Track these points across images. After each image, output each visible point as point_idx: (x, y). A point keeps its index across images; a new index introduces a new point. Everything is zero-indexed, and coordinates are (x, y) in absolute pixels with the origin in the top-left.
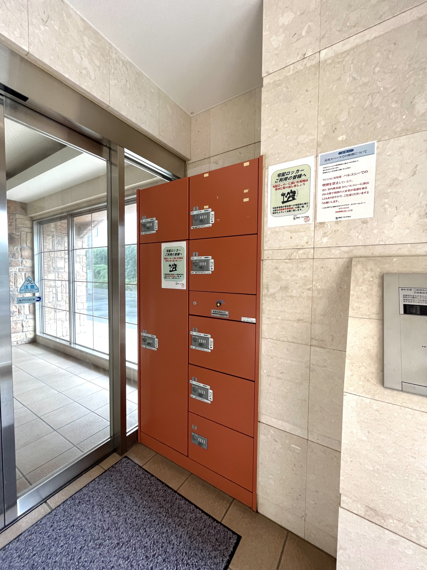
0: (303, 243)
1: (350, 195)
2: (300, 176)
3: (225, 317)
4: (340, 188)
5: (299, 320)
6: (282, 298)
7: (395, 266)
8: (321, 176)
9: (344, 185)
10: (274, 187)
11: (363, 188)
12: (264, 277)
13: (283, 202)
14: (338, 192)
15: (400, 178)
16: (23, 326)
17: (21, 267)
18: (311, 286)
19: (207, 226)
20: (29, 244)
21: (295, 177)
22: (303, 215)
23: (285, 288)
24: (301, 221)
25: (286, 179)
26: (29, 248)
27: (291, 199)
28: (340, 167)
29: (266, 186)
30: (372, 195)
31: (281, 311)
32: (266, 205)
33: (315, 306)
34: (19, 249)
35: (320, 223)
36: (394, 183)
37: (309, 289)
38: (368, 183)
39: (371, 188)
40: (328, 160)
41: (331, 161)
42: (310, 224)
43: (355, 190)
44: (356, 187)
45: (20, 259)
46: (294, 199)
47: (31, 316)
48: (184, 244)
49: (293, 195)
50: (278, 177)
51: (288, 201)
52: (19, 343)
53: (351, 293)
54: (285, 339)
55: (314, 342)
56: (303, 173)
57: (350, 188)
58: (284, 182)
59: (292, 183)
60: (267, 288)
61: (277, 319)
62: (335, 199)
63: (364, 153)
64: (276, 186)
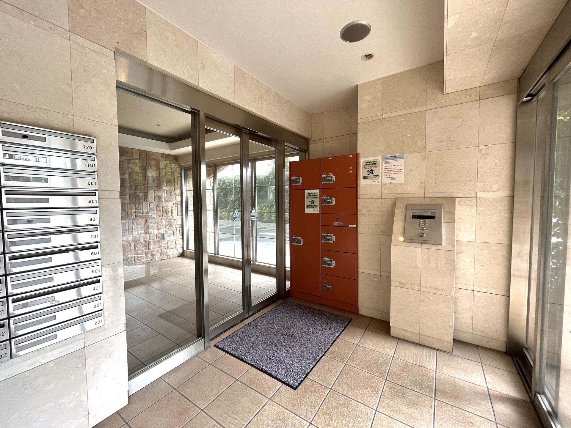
0: (377, 192)
1: (395, 173)
2: (375, 164)
3: (341, 225)
4: (391, 170)
5: (376, 224)
6: (368, 215)
7: (411, 202)
8: (384, 165)
9: (393, 169)
10: (364, 167)
11: (400, 171)
12: (360, 206)
13: (368, 174)
14: (391, 172)
15: (413, 169)
16: (176, 244)
17: (175, 202)
18: (380, 210)
19: (331, 182)
20: (179, 185)
21: (373, 164)
22: (377, 180)
23: (369, 211)
24: (376, 183)
25: (369, 164)
26: (179, 188)
27: (371, 173)
28: (391, 162)
29: (360, 167)
30: (403, 174)
31: (368, 221)
32: (360, 175)
33: (382, 218)
34: (174, 189)
35: (384, 184)
36: (411, 170)
37: (380, 211)
38: (402, 169)
39: (403, 171)
40: (387, 159)
41: (388, 159)
42: (380, 184)
43: (397, 172)
44: (397, 171)
45: (174, 196)
46: (373, 173)
47: (181, 237)
48: (318, 191)
49: (372, 171)
50: (365, 164)
51: (370, 174)
52: (174, 256)
53: (395, 212)
54: (370, 233)
55: (382, 233)
56: (376, 163)
57: (395, 171)
58: (368, 166)
59: (372, 167)
60: (361, 211)
61: (366, 224)
62: (390, 175)
63: (400, 158)
64: (365, 167)
